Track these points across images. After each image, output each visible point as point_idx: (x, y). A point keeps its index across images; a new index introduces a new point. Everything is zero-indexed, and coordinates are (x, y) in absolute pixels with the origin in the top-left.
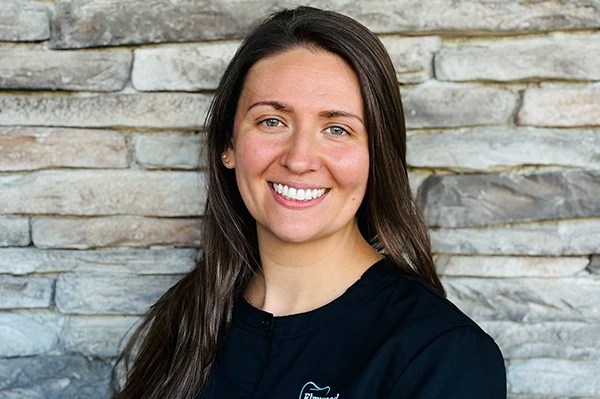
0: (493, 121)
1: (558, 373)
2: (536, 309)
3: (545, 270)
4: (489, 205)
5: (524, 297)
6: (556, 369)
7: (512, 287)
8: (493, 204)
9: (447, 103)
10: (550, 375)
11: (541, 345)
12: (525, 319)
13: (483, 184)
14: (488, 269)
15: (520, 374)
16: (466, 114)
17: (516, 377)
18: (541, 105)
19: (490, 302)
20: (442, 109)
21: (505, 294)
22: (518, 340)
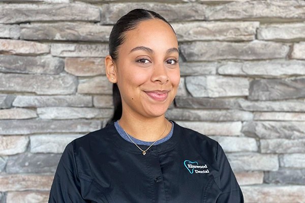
0: (281, 57)
2: (296, 133)
3: (300, 118)
4: (279, 91)
5: (292, 129)
6: (303, 158)
7: (287, 124)
8: (281, 91)
9: (263, 49)
10: (300, 160)
11: (297, 148)
12: (292, 138)
13: (276, 83)
14: (278, 117)
15: (289, 159)
16: (271, 54)
17: (287, 161)
18: (300, 50)
19: (279, 131)
20: (261, 51)
21: (285, 127)
22: (288, 146)
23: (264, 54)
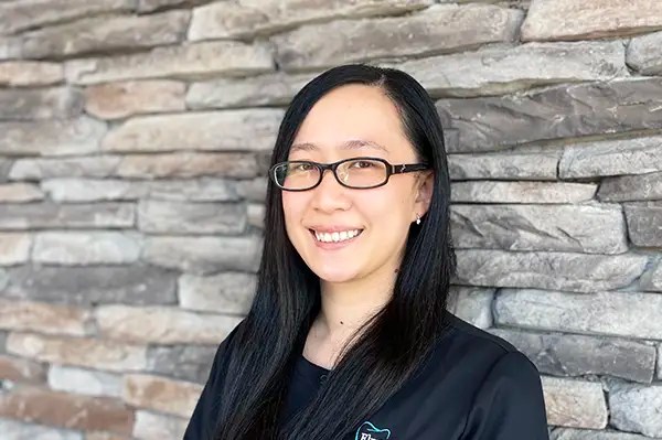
0: (492, 38)
1: (549, 305)
2: (526, 236)
3: (540, 195)
4: (483, 128)
5: (512, 224)
6: (547, 301)
7: (501, 213)
8: (489, 126)
9: (445, 24)
10: (541, 308)
11: (530, 274)
12: (513, 247)
14: (476, 194)
15: (507, 304)
16: (464, 33)
17: (504, 307)
18: (545, 16)
19: (476, 227)
20: (442, 30)
21: (492, 220)
22: (506, 268)
23: (447, 37)
